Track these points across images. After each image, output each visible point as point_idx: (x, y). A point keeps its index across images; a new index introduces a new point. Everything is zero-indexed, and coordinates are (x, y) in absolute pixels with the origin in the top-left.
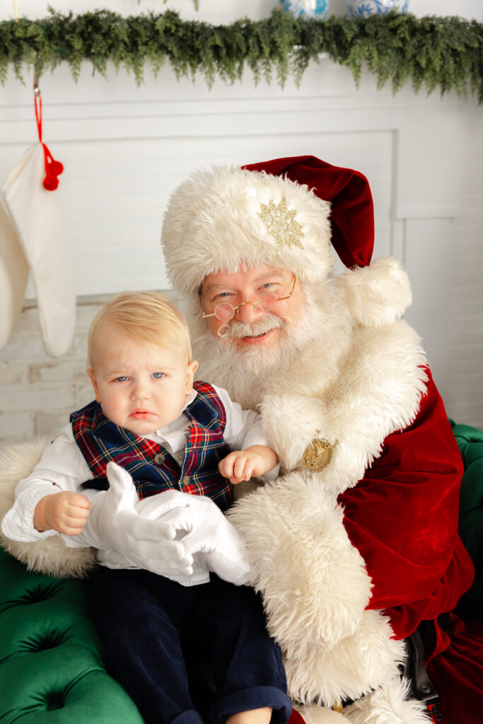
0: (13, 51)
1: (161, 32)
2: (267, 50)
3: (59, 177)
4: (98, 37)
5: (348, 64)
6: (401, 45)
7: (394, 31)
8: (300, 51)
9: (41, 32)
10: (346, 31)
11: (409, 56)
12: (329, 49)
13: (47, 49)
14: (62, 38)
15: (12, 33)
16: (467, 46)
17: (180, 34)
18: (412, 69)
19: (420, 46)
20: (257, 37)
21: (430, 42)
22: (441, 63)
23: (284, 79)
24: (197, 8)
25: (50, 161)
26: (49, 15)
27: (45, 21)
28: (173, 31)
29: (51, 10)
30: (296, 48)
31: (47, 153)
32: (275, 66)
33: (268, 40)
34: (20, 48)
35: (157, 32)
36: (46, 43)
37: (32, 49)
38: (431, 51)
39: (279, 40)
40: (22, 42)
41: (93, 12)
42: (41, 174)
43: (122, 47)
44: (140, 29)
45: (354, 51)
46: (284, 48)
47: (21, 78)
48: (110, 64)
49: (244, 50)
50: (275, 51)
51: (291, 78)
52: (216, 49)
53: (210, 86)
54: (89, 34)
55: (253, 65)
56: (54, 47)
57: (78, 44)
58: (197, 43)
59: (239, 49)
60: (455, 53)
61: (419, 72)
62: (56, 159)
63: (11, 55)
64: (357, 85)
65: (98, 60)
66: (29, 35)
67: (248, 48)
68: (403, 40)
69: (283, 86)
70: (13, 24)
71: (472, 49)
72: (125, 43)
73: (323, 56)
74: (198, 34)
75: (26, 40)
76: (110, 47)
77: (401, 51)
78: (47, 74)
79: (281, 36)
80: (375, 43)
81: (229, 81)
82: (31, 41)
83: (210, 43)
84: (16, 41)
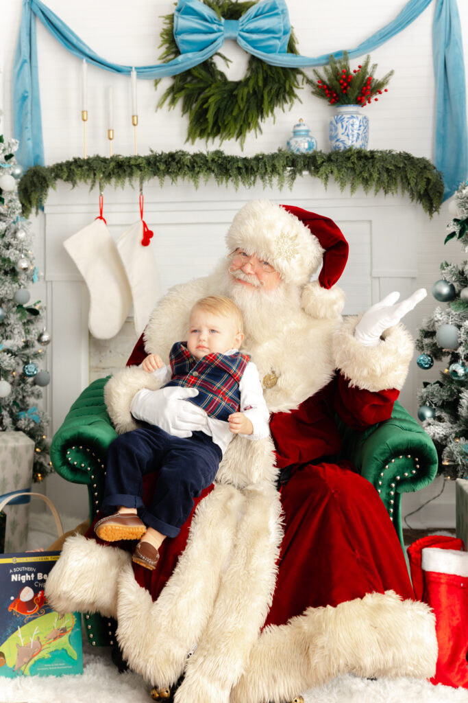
0: (128, 171)
1: (210, 161)
2: (269, 169)
3: (151, 239)
4: (174, 163)
5: (319, 177)
6: (352, 166)
7: (349, 158)
8: (291, 170)
9: (145, 161)
10: (318, 159)
11: (358, 172)
12: (309, 170)
13: (146, 170)
14: (155, 164)
15: (129, 162)
16: (396, 166)
17: (220, 162)
18: (361, 179)
19: (365, 166)
20: (265, 163)
21: (371, 164)
22: (378, 176)
23: (282, 186)
24: (242, 150)
25: (146, 230)
26: (150, 153)
27: (148, 157)
28: (216, 160)
29: (152, 151)
30: (289, 169)
31: (145, 225)
32: (275, 179)
33: (270, 165)
34: (132, 169)
35: (207, 161)
36: (146, 167)
37: (138, 171)
38: (371, 170)
39: (277, 164)
40: (133, 167)
41: (174, 151)
42: (141, 237)
43: (186, 168)
44: (198, 160)
45: (322, 169)
46: (280, 169)
47: (132, 185)
48: (179, 178)
49: (256, 169)
50: (274, 170)
51: (286, 185)
52: (239, 169)
53: (237, 189)
54: (170, 162)
55: (262, 178)
56: (150, 169)
57: (162, 167)
58: (228, 166)
59: (252, 168)
60: (388, 171)
61: (366, 182)
62: (150, 229)
63: (127, 173)
64: (326, 189)
65: (173, 176)
66: (138, 162)
67: (258, 168)
68: (353, 163)
69: (281, 190)
70: (130, 158)
71: (399, 168)
72: (188, 166)
73: (305, 173)
74: (229, 161)
75: (136, 166)
76: (180, 169)
77: (353, 169)
78: (146, 183)
79: (279, 162)
80: (336, 164)
81: (247, 187)
82: (138, 166)
83: (235, 165)
84: (130, 166)
